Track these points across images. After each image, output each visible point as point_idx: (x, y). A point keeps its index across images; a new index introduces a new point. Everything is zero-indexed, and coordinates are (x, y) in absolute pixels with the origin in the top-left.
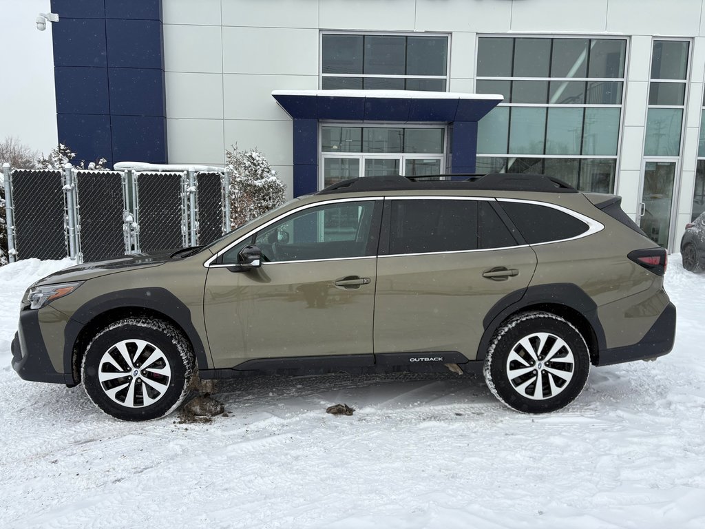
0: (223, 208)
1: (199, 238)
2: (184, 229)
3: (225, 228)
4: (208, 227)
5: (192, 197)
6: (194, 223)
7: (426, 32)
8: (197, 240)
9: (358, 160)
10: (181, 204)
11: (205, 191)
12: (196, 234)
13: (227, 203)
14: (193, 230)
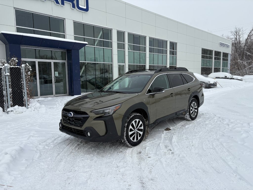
0: (22, 82)
1: (12, 96)
2: (4, 92)
3: (24, 90)
4: (16, 91)
5: (7, 77)
6: (9, 89)
7: (56, 17)
8: (11, 97)
9: (35, 62)
10: (2, 81)
11: (13, 75)
12: (10, 94)
13: (24, 79)
14: (9, 92)
